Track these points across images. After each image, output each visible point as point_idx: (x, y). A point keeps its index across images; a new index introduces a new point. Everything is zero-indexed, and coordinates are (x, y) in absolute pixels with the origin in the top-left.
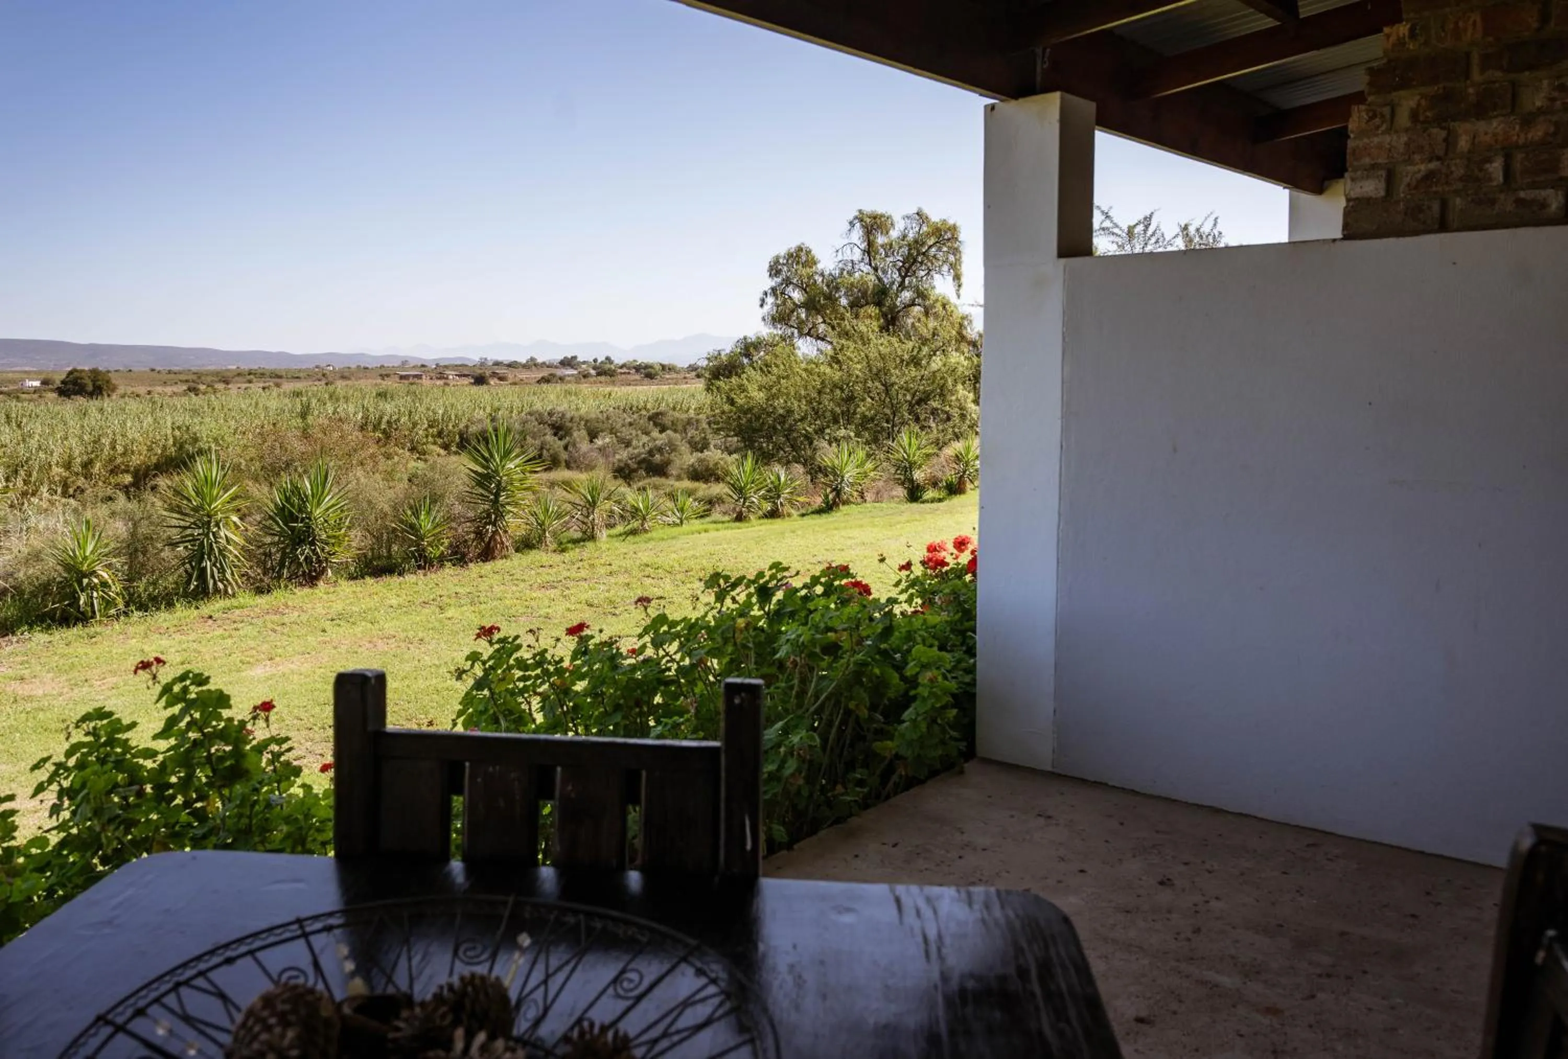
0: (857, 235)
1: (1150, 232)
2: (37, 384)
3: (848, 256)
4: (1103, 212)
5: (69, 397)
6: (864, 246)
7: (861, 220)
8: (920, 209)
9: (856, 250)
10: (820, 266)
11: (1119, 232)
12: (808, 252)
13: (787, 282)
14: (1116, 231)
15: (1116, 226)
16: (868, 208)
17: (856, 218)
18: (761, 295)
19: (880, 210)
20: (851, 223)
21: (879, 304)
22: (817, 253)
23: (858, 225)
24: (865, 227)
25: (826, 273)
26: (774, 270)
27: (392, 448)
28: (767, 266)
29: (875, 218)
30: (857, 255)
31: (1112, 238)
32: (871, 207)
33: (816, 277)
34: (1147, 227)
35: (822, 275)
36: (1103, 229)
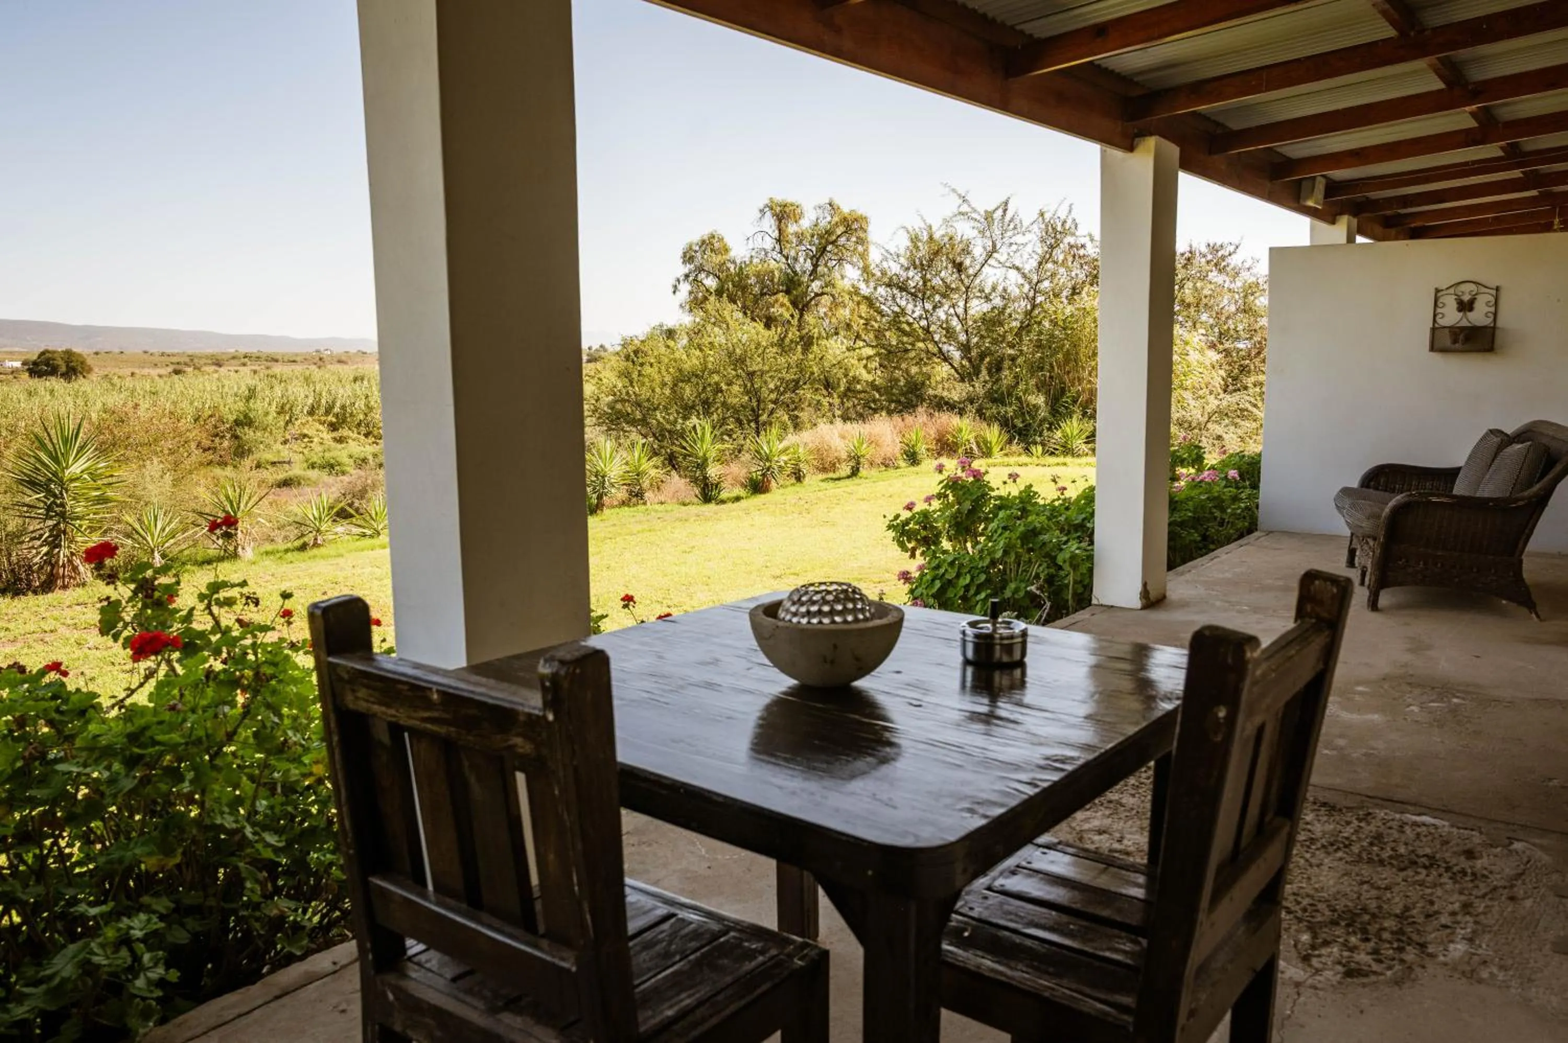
0: (769, 223)
1: (1008, 218)
2: (17, 364)
3: (758, 243)
4: (960, 196)
5: (40, 376)
6: (776, 234)
7: (772, 209)
8: (831, 199)
9: (767, 238)
10: (732, 254)
11: (978, 218)
12: (721, 240)
13: (700, 269)
14: (974, 215)
15: (975, 211)
16: (779, 198)
17: (766, 206)
18: (674, 282)
19: (789, 200)
20: (761, 211)
21: (788, 292)
22: (729, 241)
23: (768, 214)
24: (775, 215)
25: (738, 262)
26: (688, 257)
27: (344, 432)
28: (680, 253)
29: (785, 206)
30: (769, 243)
31: (972, 223)
32: (781, 197)
33: (729, 265)
34: (1005, 211)
35: (734, 262)
36: (962, 214)
